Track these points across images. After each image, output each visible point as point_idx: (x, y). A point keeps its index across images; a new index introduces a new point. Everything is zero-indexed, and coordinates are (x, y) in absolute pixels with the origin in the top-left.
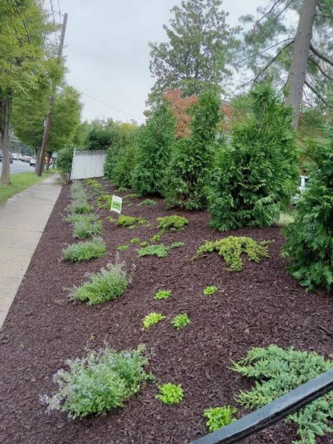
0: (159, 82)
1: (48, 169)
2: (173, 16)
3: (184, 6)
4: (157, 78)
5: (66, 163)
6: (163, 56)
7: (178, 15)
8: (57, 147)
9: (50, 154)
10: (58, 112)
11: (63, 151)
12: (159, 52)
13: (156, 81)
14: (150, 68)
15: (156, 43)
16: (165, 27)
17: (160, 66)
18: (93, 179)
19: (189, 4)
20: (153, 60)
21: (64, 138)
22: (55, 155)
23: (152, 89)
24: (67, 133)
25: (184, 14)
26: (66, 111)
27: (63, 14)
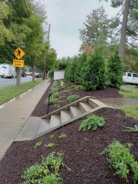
0: (83, 43)
1: (46, 77)
2: (87, 19)
3: (91, 15)
4: (82, 41)
5: (52, 75)
6: (84, 34)
7: (89, 18)
8: (49, 69)
9: (47, 72)
10: (49, 58)
11: (51, 71)
12: (83, 32)
13: (82, 42)
14: (80, 38)
15: (81, 29)
16: (84, 23)
17: (84, 37)
18: (61, 79)
19: (93, 13)
20: (81, 35)
21: (51, 66)
22: (48, 72)
23: (81, 46)
24: (52, 64)
25: (91, 17)
26: (51, 57)
27: (49, 24)
